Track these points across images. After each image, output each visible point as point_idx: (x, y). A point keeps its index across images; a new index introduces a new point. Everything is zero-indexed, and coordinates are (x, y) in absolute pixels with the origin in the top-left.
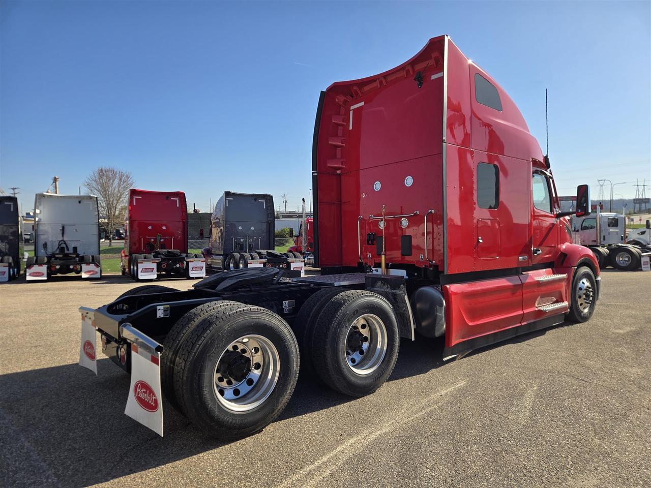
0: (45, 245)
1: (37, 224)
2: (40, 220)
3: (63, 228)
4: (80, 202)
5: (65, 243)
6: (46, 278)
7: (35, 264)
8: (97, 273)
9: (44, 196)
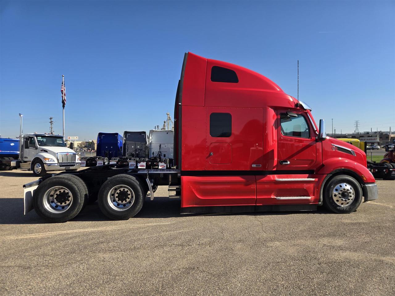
0: (153, 153)
1: (151, 144)
2: (152, 142)
3: (160, 145)
4: (167, 133)
5: (161, 153)
6: (145, 168)
7: (142, 161)
8: (165, 167)
9: (154, 131)
